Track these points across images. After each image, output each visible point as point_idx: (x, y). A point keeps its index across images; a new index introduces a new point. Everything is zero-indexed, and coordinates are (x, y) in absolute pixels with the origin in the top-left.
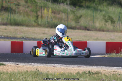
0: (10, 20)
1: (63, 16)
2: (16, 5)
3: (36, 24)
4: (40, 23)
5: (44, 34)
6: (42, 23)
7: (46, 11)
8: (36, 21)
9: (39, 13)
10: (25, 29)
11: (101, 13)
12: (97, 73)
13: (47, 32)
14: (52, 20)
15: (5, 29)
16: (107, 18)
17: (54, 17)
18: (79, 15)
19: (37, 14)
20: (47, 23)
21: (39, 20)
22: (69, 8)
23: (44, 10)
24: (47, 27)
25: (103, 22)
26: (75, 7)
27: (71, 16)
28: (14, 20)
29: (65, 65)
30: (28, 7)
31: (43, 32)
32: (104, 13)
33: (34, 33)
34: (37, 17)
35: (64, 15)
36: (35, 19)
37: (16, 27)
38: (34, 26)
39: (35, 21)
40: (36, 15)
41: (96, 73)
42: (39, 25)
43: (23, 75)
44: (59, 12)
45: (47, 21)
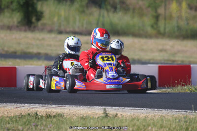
4: (162, 29)
5: (161, 51)
6: (167, 30)
8: (155, 26)
9: (161, 11)
13: (168, 47)
14: (188, 24)
19: (156, 11)
20: (176, 29)
21: (161, 24)
28: (111, 24)
31: (160, 47)
33: (142, 50)
34: (157, 18)
36: (152, 21)
38: (147, 36)
39: (152, 26)
40: (154, 14)
45: (178, 27)
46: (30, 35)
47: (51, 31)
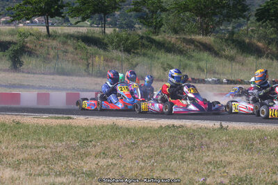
0: (58, 69)
1: (117, 64)
2: (64, 52)
3: (86, 73)
4: (91, 72)
5: (96, 84)
6: (94, 73)
7: (97, 59)
8: (87, 70)
9: (90, 61)
10: (75, 79)
11: (159, 61)
12: (181, 126)
15: (53, 79)
16: (165, 66)
17: (106, 65)
18: (134, 63)
19: (87, 62)
20: (98, 72)
21: (90, 68)
22: (123, 55)
23: (95, 57)
24: (99, 77)
25: (162, 71)
26: (130, 54)
27: (125, 65)
28: (62, 69)
29: (140, 119)
30: (77, 54)
32: (162, 60)
34: (88, 65)
35: (117, 62)
36: (85, 67)
37: (65, 77)
38: (84, 76)
39: (85, 70)
41: (179, 127)
42: (90, 75)
43: (100, 130)
44: (112, 60)
45: (99, 70)
46: (16, 74)
47: (29, 73)
